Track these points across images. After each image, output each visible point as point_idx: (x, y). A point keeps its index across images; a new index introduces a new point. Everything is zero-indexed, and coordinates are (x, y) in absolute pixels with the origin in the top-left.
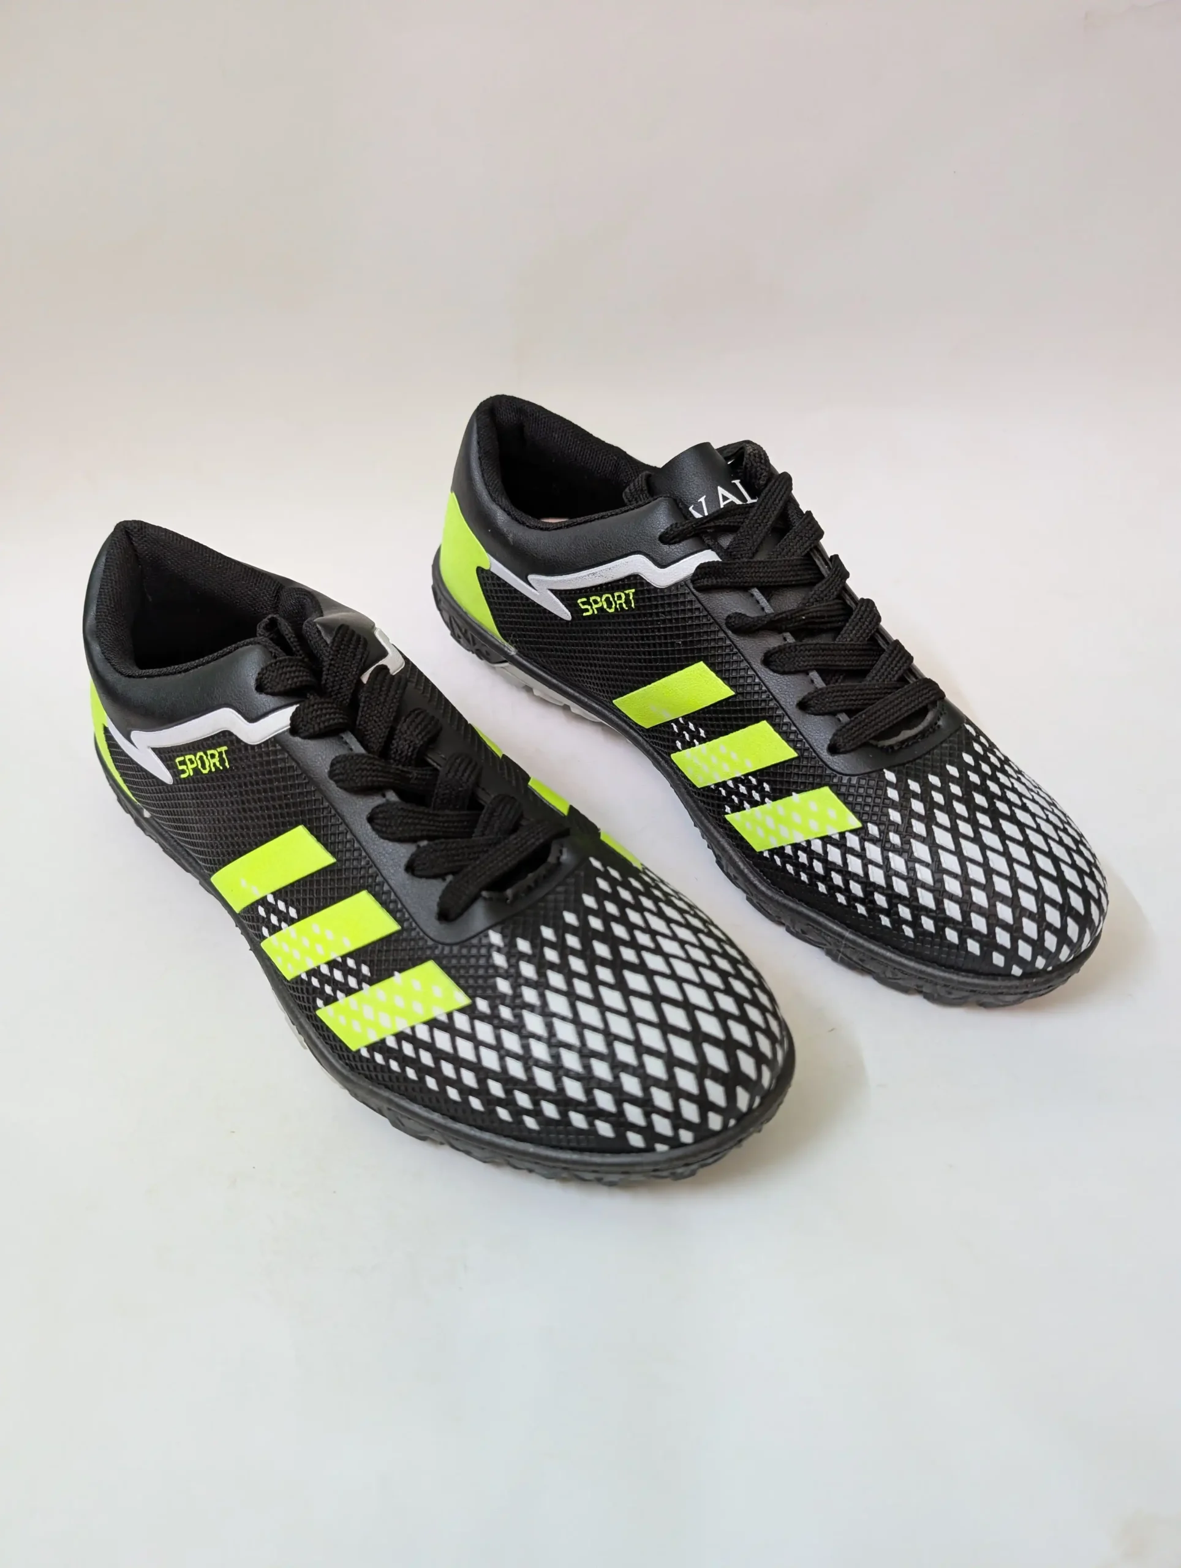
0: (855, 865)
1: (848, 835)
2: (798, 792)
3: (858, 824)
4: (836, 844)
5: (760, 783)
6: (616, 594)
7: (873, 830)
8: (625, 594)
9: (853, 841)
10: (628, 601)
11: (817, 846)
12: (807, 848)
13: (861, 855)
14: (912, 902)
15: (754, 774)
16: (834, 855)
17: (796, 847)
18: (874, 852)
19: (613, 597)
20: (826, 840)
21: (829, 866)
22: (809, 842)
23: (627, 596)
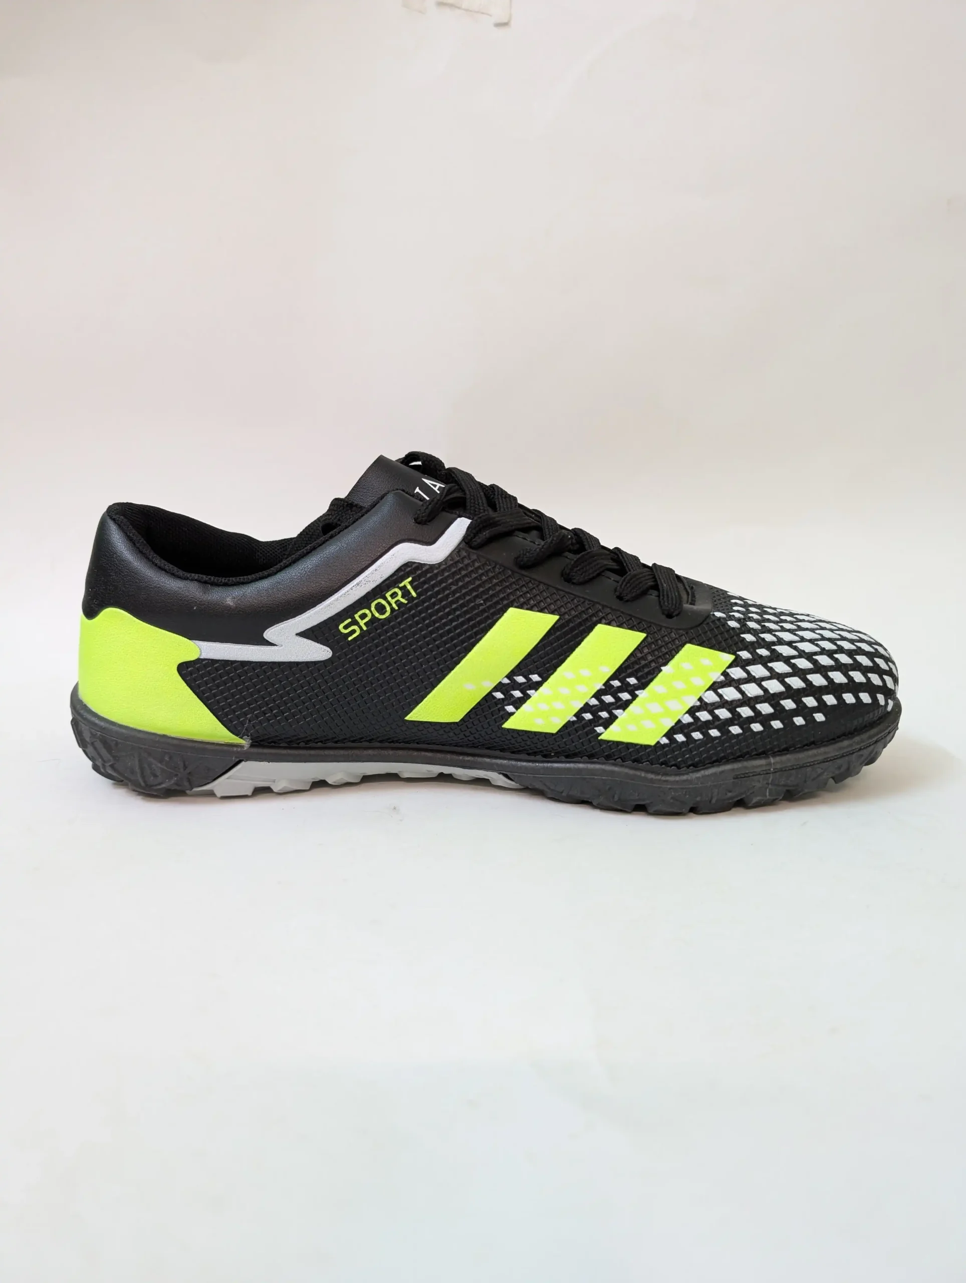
0: (752, 690)
1: (728, 671)
2: (665, 664)
4: (723, 685)
5: (622, 681)
6: (388, 595)
7: (745, 655)
8: (401, 589)
9: (737, 673)
10: (406, 593)
11: (711, 697)
12: (703, 705)
13: (750, 679)
14: (811, 689)
15: (613, 677)
16: (730, 694)
17: (692, 711)
18: (758, 670)
19: (385, 599)
20: (714, 687)
21: (731, 706)
22: (700, 699)
23: (404, 589)
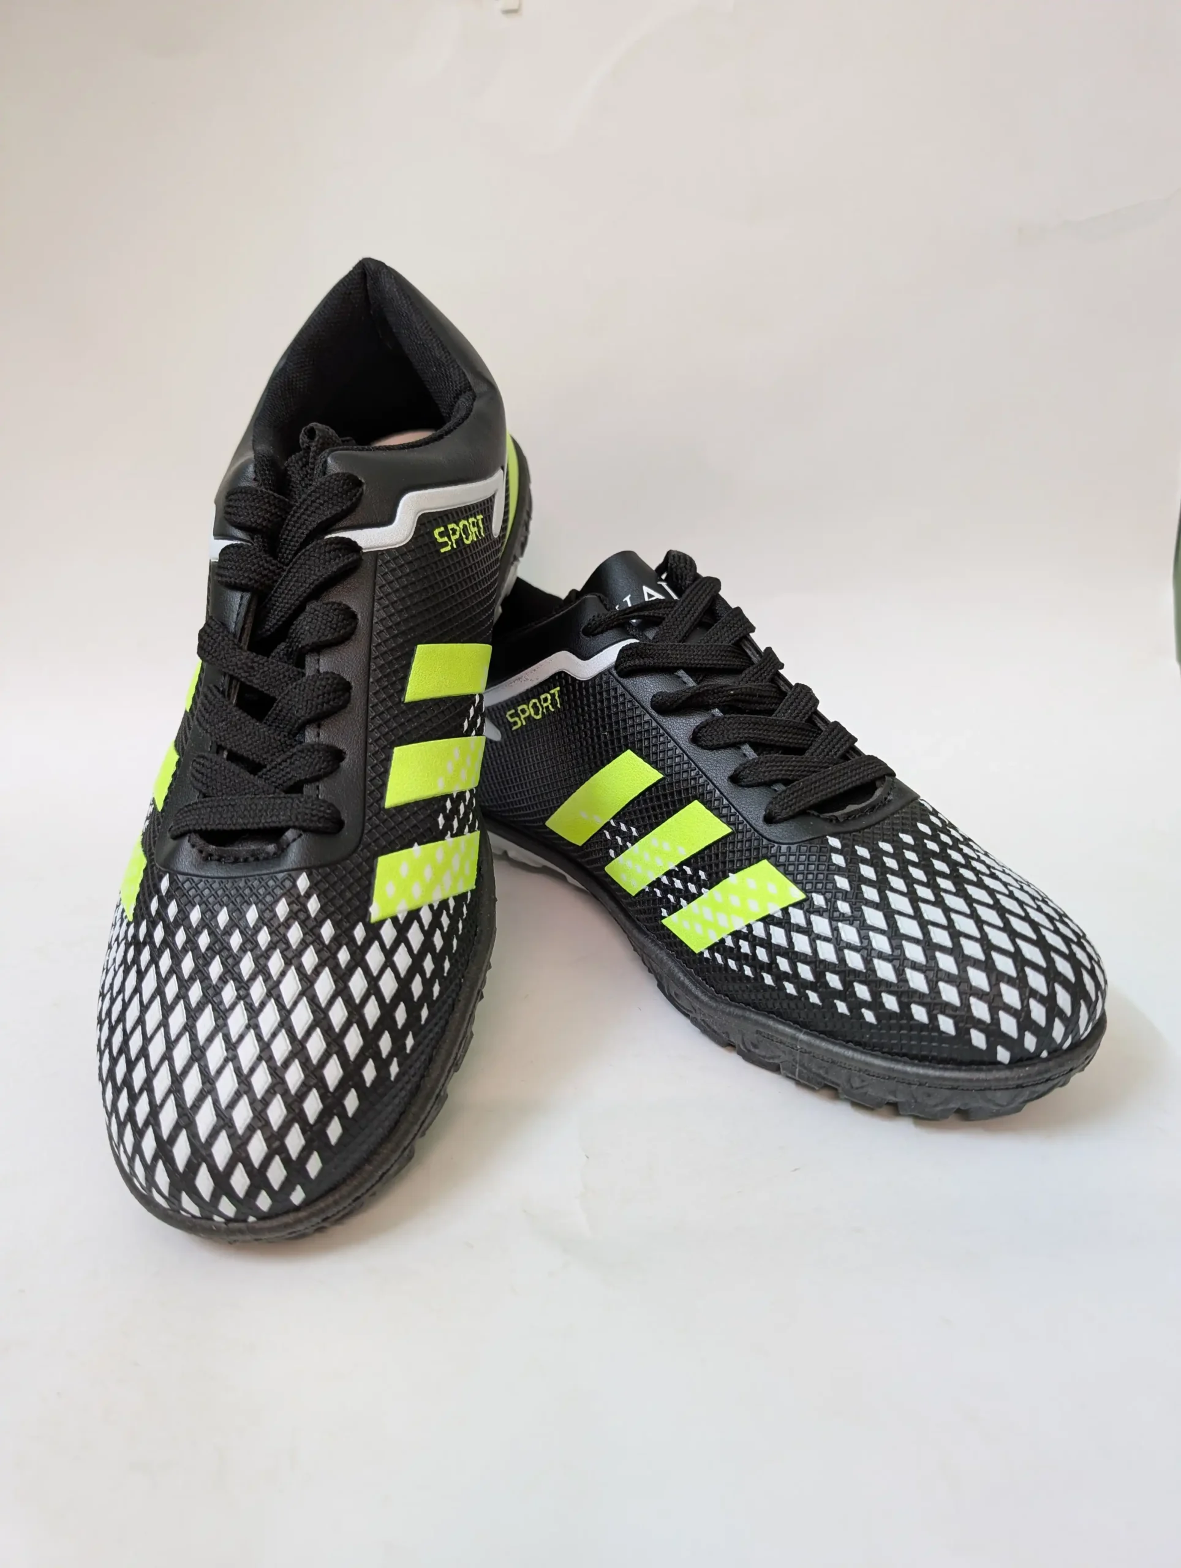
0: (802, 943)
1: (791, 909)
2: (734, 871)
3: (800, 896)
4: (779, 923)
5: (695, 871)
7: (819, 900)
8: (551, 695)
9: (797, 917)
10: (554, 704)
11: (759, 930)
12: (747, 935)
13: (807, 931)
14: (869, 978)
16: (778, 936)
17: (736, 935)
18: (821, 925)
19: (540, 701)
20: (768, 920)
21: (774, 951)
22: (749, 927)
23: (553, 696)
